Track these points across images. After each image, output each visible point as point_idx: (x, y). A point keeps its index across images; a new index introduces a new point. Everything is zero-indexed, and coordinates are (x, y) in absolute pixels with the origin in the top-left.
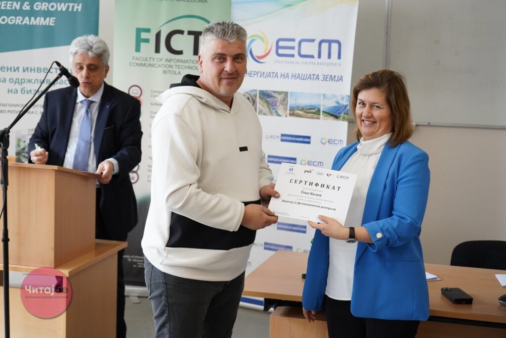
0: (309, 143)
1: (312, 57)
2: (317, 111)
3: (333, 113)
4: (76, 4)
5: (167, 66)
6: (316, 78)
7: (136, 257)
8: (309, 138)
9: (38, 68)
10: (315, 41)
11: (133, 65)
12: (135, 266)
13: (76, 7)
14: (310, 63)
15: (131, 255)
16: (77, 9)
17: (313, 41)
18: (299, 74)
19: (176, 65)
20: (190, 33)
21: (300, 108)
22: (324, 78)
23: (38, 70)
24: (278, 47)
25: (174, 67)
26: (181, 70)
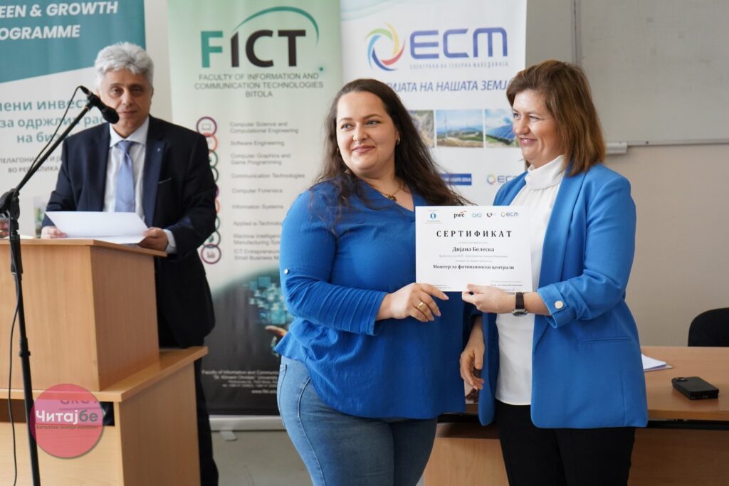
0: (469, 183)
1: (465, 55)
2: (478, 136)
3: (502, 137)
4: (109, 3)
5: (252, 86)
6: (473, 87)
7: (225, 372)
8: (469, 176)
9: (59, 102)
10: (468, 32)
11: (201, 87)
12: (225, 386)
13: (109, 7)
14: (462, 65)
15: (217, 369)
16: (112, 10)
17: (464, 31)
19: (264, 83)
20: (282, 33)
21: (453, 134)
22: (484, 85)
23: (59, 105)
24: (413, 45)
25: (262, 86)
26: (272, 90)
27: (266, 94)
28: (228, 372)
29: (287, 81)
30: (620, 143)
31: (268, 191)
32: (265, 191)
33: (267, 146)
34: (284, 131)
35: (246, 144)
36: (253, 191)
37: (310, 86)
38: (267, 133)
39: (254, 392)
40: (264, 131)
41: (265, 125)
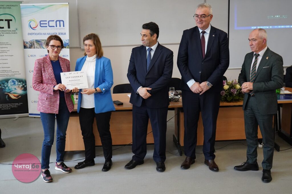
1: (54, 27)
14: (53, 29)
17: (53, 21)
20: (6, 20)
24: (40, 24)
26: (4, 34)
27: (2, 35)
29: (8, 32)
31: (4, 59)
32: (3, 59)
33: (3, 48)
34: (7, 45)
37: (14, 33)
38: (3, 45)
39: (2, 109)
40: (2, 45)
41: (2, 43)
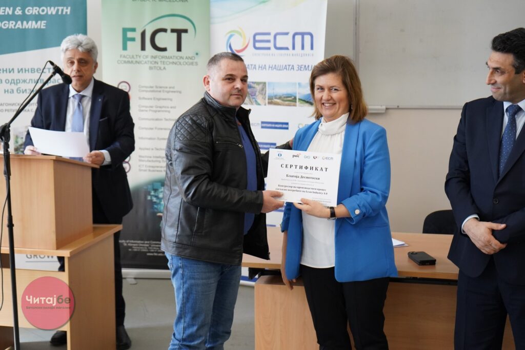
0: (287, 128)
1: (287, 49)
2: (293, 99)
3: (308, 100)
4: (65, 8)
5: (153, 63)
6: (291, 68)
7: (130, 241)
8: (287, 124)
9: (31, 69)
10: (289, 34)
11: (121, 63)
12: (130, 250)
13: (65, 10)
14: (285, 54)
15: (126, 240)
16: (66, 12)
17: (287, 34)
18: (275, 66)
19: (161, 62)
20: (173, 31)
21: (278, 97)
22: (298, 68)
23: (32, 71)
24: (255, 41)
25: (159, 63)
26: (166, 66)
27: (162, 68)
28: (132, 241)
29: (175, 60)
30: (381, 106)
31: (161, 129)
32: (158, 129)
33: (161, 101)
34: (172, 92)
35: (149, 99)
36: (152, 129)
37: (190, 64)
38: (162, 93)
39: (148, 254)
40: (160, 91)
41: (161, 87)
